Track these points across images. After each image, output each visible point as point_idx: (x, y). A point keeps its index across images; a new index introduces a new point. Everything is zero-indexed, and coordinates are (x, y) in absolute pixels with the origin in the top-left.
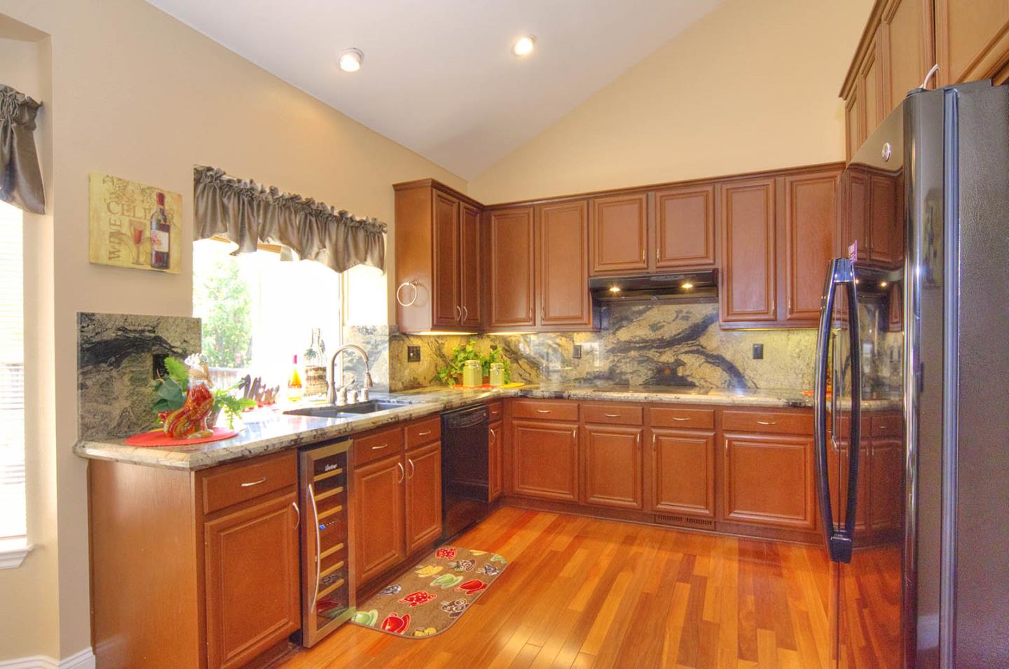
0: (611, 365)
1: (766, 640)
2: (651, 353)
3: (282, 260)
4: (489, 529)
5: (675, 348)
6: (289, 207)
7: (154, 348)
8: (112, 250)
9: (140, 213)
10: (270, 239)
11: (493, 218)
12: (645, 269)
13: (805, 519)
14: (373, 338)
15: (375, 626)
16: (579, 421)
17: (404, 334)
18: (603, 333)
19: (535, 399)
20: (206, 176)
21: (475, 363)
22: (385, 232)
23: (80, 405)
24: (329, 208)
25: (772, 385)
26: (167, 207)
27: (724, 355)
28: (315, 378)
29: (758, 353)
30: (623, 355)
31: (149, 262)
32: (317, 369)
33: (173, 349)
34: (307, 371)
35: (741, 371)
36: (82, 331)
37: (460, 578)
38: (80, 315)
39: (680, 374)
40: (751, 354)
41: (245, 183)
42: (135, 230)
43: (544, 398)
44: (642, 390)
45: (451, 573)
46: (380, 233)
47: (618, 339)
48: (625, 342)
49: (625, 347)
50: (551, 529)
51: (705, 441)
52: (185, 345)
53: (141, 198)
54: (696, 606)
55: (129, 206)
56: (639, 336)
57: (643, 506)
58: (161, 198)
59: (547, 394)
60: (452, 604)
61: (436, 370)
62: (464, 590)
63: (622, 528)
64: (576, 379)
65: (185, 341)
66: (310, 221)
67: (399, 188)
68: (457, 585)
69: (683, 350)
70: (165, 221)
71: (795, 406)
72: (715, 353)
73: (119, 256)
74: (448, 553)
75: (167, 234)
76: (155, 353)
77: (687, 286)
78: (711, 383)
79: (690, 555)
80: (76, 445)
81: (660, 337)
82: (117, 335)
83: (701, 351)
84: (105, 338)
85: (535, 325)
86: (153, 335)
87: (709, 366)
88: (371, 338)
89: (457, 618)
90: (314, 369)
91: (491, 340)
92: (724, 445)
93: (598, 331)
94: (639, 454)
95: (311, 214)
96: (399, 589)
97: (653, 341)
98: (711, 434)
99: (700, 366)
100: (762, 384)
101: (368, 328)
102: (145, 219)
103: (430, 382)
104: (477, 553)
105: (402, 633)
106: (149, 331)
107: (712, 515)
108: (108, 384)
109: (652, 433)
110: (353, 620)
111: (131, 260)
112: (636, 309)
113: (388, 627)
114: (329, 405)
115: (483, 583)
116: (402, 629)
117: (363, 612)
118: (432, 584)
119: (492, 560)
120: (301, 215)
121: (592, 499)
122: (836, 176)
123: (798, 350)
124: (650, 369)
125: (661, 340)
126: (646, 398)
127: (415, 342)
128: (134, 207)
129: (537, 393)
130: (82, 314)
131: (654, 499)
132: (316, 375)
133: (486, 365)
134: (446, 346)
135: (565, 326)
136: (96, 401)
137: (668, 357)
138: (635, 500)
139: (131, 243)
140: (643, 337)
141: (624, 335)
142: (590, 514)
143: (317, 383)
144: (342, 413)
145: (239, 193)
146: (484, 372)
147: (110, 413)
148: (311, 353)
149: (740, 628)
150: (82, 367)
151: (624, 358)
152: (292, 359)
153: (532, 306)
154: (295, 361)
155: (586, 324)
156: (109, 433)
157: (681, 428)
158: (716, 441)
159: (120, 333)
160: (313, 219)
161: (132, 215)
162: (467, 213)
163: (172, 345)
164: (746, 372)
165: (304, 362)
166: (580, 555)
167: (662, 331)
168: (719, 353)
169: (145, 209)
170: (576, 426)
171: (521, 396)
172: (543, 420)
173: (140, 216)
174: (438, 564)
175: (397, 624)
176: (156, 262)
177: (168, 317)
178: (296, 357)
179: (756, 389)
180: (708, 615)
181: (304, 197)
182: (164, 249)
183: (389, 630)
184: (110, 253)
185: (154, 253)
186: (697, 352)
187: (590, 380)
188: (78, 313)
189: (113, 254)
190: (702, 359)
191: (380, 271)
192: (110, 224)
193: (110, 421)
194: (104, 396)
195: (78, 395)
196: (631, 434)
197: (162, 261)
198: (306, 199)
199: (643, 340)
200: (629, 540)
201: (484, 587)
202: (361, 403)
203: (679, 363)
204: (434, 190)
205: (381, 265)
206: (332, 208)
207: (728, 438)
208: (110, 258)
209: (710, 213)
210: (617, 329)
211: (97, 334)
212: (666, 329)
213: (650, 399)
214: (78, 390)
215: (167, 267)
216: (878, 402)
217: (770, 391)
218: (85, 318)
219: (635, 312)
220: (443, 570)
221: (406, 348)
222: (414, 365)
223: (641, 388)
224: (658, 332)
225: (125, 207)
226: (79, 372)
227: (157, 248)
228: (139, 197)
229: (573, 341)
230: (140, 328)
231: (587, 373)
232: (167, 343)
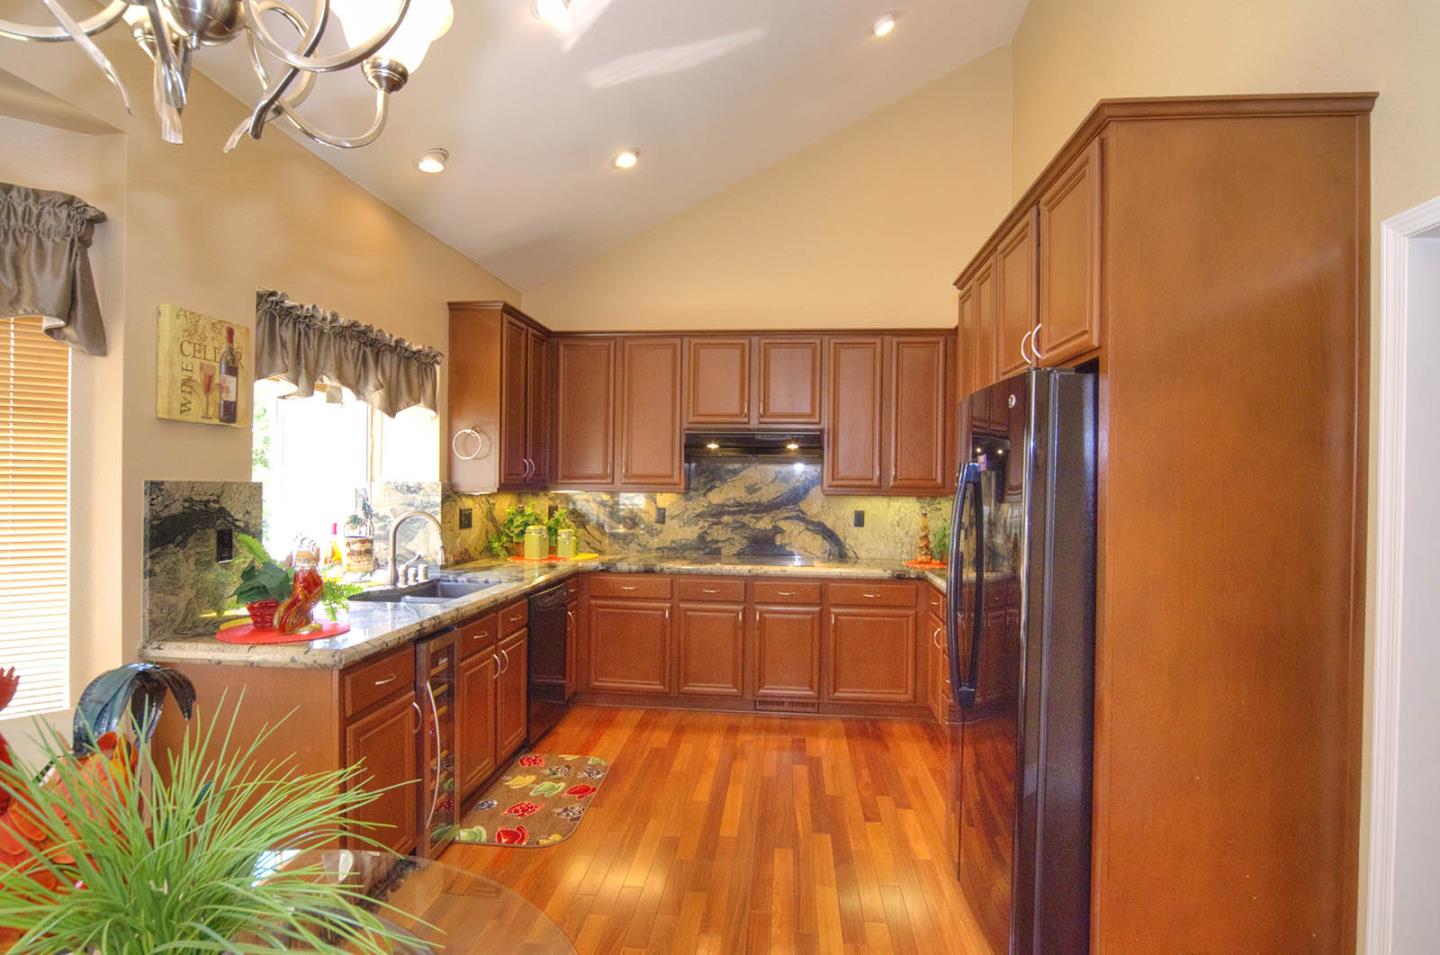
0: (701, 531)
1: (885, 804)
2: (747, 519)
3: (328, 402)
4: (570, 730)
5: (772, 514)
6: (345, 336)
7: (219, 522)
8: (183, 402)
9: (210, 355)
10: (325, 378)
11: (562, 348)
12: (745, 423)
13: (906, 693)
14: (419, 498)
15: (488, 841)
16: (670, 599)
17: (456, 493)
18: (692, 493)
19: (621, 573)
20: (266, 300)
21: (541, 529)
22: (438, 364)
23: (148, 598)
24: (388, 336)
25: (872, 555)
26: (235, 346)
27: (825, 522)
28: (360, 553)
29: (859, 519)
30: (715, 520)
31: (217, 414)
32: (364, 541)
33: (237, 523)
34: (348, 544)
35: (842, 540)
36: (151, 505)
37: (563, 785)
38: (149, 485)
39: (778, 543)
40: (852, 521)
41: (308, 309)
42: (205, 375)
43: (630, 573)
44: (737, 561)
45: (550, 780)
46: (433, 364)
47: (709, 502)
48: (717, 505)
49: (716, 513)
50: (642, 726)
51: (810, 616)
52: (247, 516)
53: (212, 335)
54: (816, 784)
55: (200, 345)
56: (734, 499)
57: (743, 692)
58: (230, 332)
59: (634, 568)
60: (566, 810)
61: (487, 538)
62: (572, 795)
63: (721, 718)
64: (659, 549)
65: (247, 512)
66: (364, 352)
67: (453, 307)
68: (563, 792)
69: (781, 516)
70: (234, 362)
71: (900, 578)
72: (816, 520)
73: (190, 409)
74: (534, 761)
75: (235, 379)
76: (219, 528)
77: (793, 447)
78: (811, 553)
79: (799, 741)
80: (144, 647)
81: (757, 500)
82: (184, 508)
83: (802, 518)
84: (173, 512)
85: (613, 483)
86: (217, 506)
87: (810, 533)
88: (414, 498)
89: (578, 822)
90: (360, 541)
91: (550, 499)
92: (830, 618)
93: (687, 492)
94: (741, 632)
95: (365, 344)
96: (495, 803)
97: (749, 504)
98: (817, 609)
99: (800, 533)
100: (862, 554)
101: (412, 485)
102: (215, 361)
103: (481, 553)
104: (569, 758)
105: (524, 844)
106: (214, 501)
107: (816, 696)
108: (175, 570)
109: (755, 611)
110: (457, 839)
111: (201, 414)
112: (730, 467)
113: (504, 840)
114: (389, 587)
115: (592, 787)
116: (523, 838)
117: (467, 830)
118: (532, 794)
119: (590, 762)
120: (355, 343)
121: (687, 688)
122: (938, 343)
123: (897, 518)
124: (745, 537)
125: (759, 504)
126: (750, 571)
127: (468, 504)
128: (205, 346)
129: (623, 566)
130: (152, 483)
131: (757, 684)
132: (363, 549)
133: (552, 531)
134: (497, 506)
135: (648, 484)
136: (164, 592)
137: (764, 524)
138: (735, 687)
139: (201, 391)
140: (738, 499)
141: (716, 497)
142: (682, 706)
143: (364, 559)
144: (408, 598)
145: (297, 320)
146: (550, 540)
147: (175, 606)
148: (355, 520)
149: (861, 796)
150: (151, 550)
151: (716, 524)
152: (331, 528)
153: (610, 459)
154: (335, 532)
155: (676, 484)
156: (175, 631)
157: (787, 604)
158: (822, 616)
159: (187, 504)
160: (368, 350)
161: (202, 356)
162: (535, 341)
163: (236, 518)
164: (848, 541)
165: (346, 531)
166: (686, 749)
167: (758, 494)
168: (820, 520)
169: (216, 349)
170: (669, 605)
171: (602, 571)
172: (628, 599)
173: (209, 358)
174: (528, 772)
175: (514, 836)
176: (225, 414)
177: (232, 483)
178: (335, 526)
179: (856, 560)
180: (829, 790)
181: (363, 323)
182: (232, 398)
183: (507, 843)
184: (183, 405)
185: (222, 403)
186: (797, 518)
187: (677, 551)
188: (146, 483)
189: (185, 407)
190: (802, 526)
191: (432, 413)
192: (183, 370)
193: (177, 615)
194: (170, 586)
195: (144, 585)
196: (733, 612)
197: (229, 412)
198: (366, 326)
199: (738, 502)
200: (733, 730)
201: (594, 789)
202: (423, 584)
203: (778, 530)
204: (505, 315)
205: (433, 407)
206: (391, 336)
207: (835, 613)
208: (182, 412)
209: (816, 368)
210: (710, 490)
211: (166, 506)
212: (764, 491)
213: (755, 572)
214: (145, 578)
215: (233, 420)
216: (994, 574)
217: (871, 563)
218: (155, 487)
219: (729, 471)
220: (537, 779)
221: (458, 511)
222: (465, 532)
223: (734, 559)
224: (754, 495)
225: (197, 347)
226: (147, 556)
227: (225, 397)
228: (209, 334)
229: (655, 503)
230: (206, 498)
231: (673, 542)
232: (231, 516)
